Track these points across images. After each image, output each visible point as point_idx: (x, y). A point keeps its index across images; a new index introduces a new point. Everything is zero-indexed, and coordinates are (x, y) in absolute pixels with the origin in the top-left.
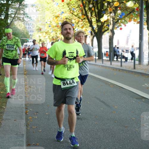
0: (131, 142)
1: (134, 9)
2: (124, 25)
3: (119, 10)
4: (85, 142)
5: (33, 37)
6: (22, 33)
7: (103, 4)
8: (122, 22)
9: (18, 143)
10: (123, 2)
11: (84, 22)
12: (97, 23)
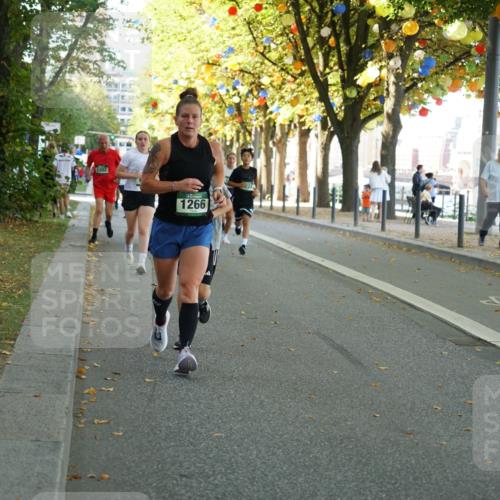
0: (419, 482)
1: (471, 46)
2: (435, 101)
3: (419, 48)
4: (266, 475)
5: (128, 129)
6: (95, 116)
7: (367, 28)
8: (428, 91)
9: (38, 468)
10: (434, 24)
11: (299, 85)
12: (344, 88)
